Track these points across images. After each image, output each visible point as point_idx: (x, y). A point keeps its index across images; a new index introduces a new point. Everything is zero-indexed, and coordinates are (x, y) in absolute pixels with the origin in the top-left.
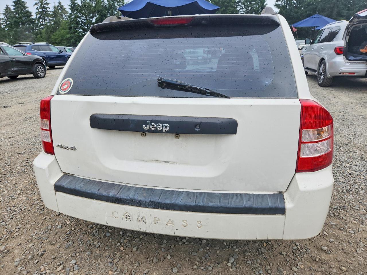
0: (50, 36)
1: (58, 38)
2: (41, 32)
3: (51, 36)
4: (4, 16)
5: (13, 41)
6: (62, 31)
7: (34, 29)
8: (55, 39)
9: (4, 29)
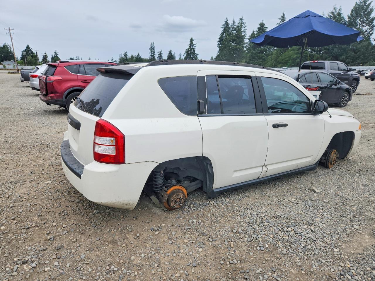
0: (278, 56)
1: (285, 59)
2: (272, 53)
3: (280, 57)
4: (249, 40)
5: (247, 62)
6: (291, 52)
7: (267, 51)
8: (282, 60)
9: (245, 51)
